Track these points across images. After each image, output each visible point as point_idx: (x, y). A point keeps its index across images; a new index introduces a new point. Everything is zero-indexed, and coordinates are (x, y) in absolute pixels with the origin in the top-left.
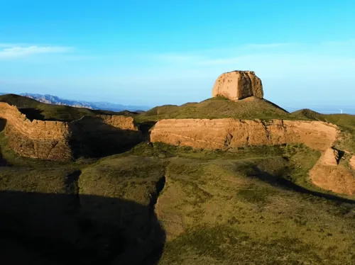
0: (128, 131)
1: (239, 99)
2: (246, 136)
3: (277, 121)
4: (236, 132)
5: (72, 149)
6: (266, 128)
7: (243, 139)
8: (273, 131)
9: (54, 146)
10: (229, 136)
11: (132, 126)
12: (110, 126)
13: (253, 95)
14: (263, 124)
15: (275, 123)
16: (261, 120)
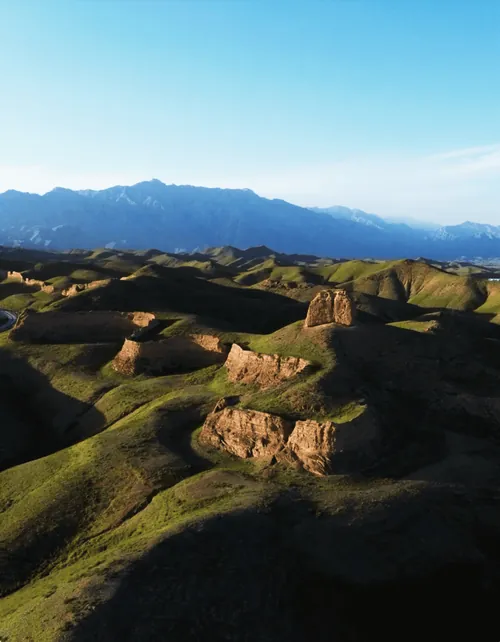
1: (309, 327)
2: (258, 372)
3: (293, 360)
4: (252, 367)
5: (136, 366)
6: (279, 366)
7: (254, 375)
8: (284, 370)
10: (244, 370)
11: (217, 347)
12: (200, 346)
13: (334, 321)
14: (279, 361)
15: (290, 361)
16: (280, 356)
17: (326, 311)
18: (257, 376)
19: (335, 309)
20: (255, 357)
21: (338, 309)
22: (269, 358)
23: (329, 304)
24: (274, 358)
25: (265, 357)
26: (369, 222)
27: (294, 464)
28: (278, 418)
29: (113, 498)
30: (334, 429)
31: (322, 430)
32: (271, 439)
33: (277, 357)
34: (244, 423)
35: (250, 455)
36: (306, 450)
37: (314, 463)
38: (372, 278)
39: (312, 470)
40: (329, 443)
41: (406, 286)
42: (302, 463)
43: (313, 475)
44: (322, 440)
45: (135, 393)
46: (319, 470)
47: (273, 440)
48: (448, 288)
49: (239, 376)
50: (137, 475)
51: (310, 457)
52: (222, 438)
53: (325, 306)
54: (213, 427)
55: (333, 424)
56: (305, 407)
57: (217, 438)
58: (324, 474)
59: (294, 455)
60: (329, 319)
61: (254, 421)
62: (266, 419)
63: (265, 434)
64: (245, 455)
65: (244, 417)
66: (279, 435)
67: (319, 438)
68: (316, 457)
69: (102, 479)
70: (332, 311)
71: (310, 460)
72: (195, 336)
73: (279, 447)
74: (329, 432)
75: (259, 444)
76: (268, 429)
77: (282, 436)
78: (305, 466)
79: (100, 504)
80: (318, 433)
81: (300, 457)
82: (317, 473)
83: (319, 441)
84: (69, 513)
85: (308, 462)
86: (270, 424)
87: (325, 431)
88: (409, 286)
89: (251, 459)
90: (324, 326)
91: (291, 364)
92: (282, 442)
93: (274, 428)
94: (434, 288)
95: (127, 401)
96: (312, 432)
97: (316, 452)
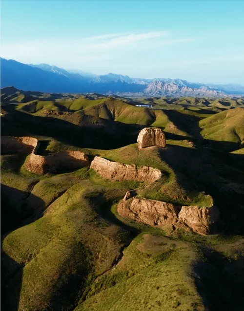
0: (81, 160)
1: (142, 148)
2: (124, 174)
3: (145, 167)
4: (119, 171)
5: (43, 169)
6: (137, 171)
7: (122, 175)
8: (140, 173)
9: (37, 167)
10: (115, 172)
11: (83, 157)
12: (72, 157)
13: (155, 145)
14: (136, 168)
15: (144, 168)
16: (136, 165)
17: (152, 139)
18: (124, 175)
19: (156, 139)
20: (121, 166)
21: (158, 139)
22: (130, 166)
23: (153, 136)
24: (133, 166)
25: (127, 166)
26: (60, 73)
27: (187, 229)
28: (171, 205)
29: (99, 252)
30: (208, 211)
31: (201, 211)
32: (168, 216)
33: (134, 166)
34: (149, 207)
35: (156, 224)
36: (193, 222)
37: (200, 229)
38: (94, 108)
39: (199, 233)
40: (206, 218)
41: (112, 112)
42: (191, 229)
43: (200, 235)
44: (202, 217)
45: (52, 185)
46: (203, 232)
47: (170, 216)
48: (135, 113)
49: (112, 175)
50: (106, 239)
51: (197, 226)
52: (136, 215)
53: (151, 137)
54: (129, 209)
55: (207, 208)
56: (179, 197)
57: (134, 215)
58: (207, 234)
59: (186, 225)
60: (153, 144)
61: (156, 206)
62: (164, 205)
63: (164, 213)
64: (153, 225)
65: (149, 204)
66: (173, 214)
67: (200, 215)
68: (201, 226)
69: (87, 242)
70: (154, 140)
71: (197, 228)
72: (69, 151)
73: (174, 220)
74: (206, 212)
75: (162, 218)
76: (166, 211)
77: (175, 214)
78: (194, 230)
79: (93, 256)
80: (199, 213)
81: (190, 226)
82: (202, 234)
83: (200, 217)
84: (78, 262)
85: (195, 228)
86: (166, 208)
87: (203, 211)
88: (114, 112)
89: (157, 226)
90: (151, 147)
91: (144, 170)
92: (175, 217)
93: (169, 210)
94: (128, 113)
95: (53, 191)
96: (195, 212)
97: (199, 223)
